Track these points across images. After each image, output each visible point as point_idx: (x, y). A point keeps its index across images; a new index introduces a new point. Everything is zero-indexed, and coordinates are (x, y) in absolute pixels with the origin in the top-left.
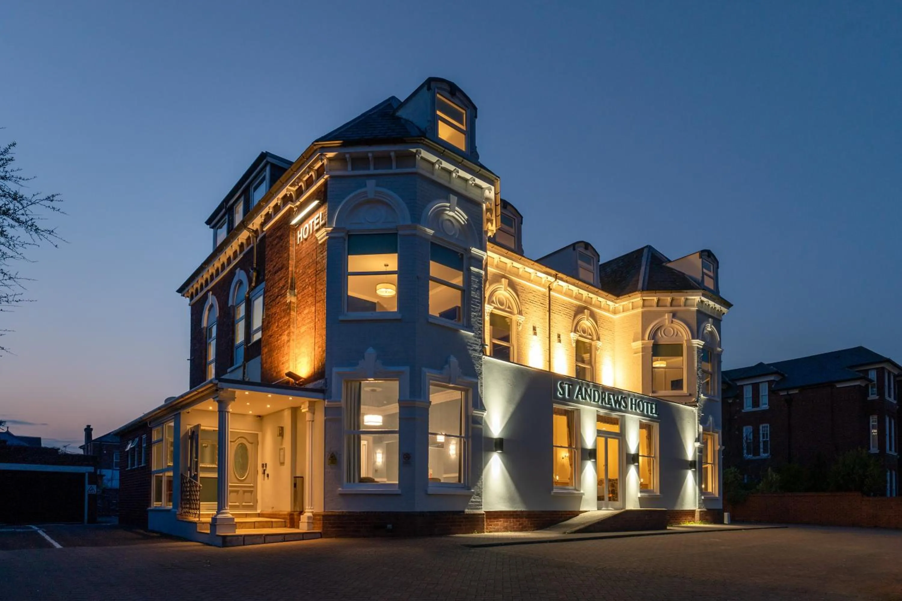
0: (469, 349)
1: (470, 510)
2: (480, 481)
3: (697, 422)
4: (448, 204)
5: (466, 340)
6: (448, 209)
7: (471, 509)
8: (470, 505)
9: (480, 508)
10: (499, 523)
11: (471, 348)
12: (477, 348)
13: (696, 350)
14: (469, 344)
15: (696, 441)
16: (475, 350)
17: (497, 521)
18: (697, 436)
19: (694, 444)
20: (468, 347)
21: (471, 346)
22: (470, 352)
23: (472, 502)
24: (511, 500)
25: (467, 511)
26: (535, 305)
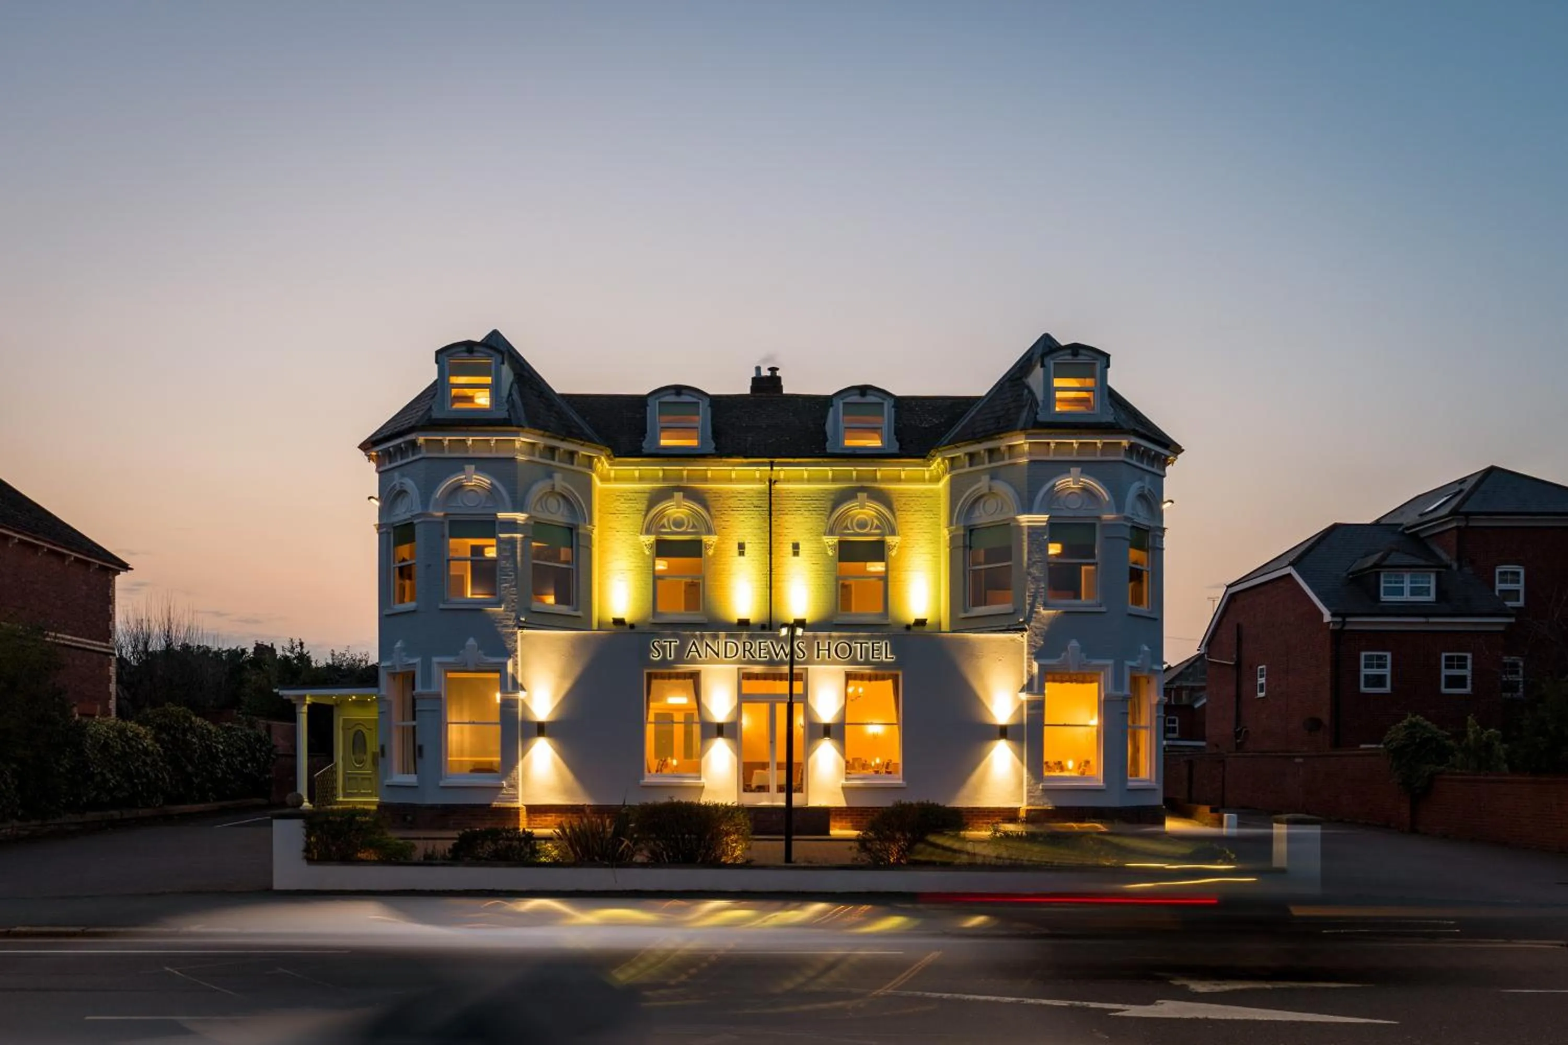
0: (497, 627)
1: (499, 803)
2: (515, 771)
3: (1026, 656)
4: (464, 476)
5: (493, 618)
6: (465, 481)
7: (501, 802)
8: (500, 798)
9: (515, 802)
10: (549, 818)
11: (502, 625)
12: (511, 623)
13: (1025, 532)
14: (497, 621)
15: (1022, 690)
16: (506, 626)
17: (545, 816)
18: (1025, 682)
19: (1016, 695)
20: (496, 625)
21: (501, 623)
22: (499, 629)
23: (503, 794)
24: (567, 791)
25: (495, 804)
26: (742, 512)
